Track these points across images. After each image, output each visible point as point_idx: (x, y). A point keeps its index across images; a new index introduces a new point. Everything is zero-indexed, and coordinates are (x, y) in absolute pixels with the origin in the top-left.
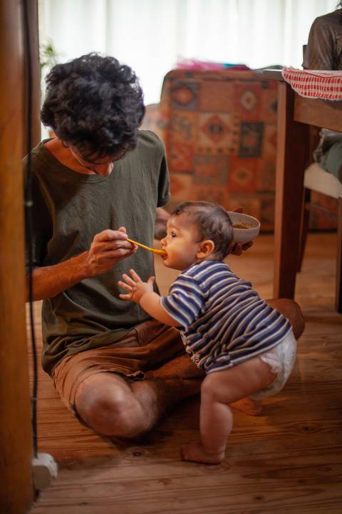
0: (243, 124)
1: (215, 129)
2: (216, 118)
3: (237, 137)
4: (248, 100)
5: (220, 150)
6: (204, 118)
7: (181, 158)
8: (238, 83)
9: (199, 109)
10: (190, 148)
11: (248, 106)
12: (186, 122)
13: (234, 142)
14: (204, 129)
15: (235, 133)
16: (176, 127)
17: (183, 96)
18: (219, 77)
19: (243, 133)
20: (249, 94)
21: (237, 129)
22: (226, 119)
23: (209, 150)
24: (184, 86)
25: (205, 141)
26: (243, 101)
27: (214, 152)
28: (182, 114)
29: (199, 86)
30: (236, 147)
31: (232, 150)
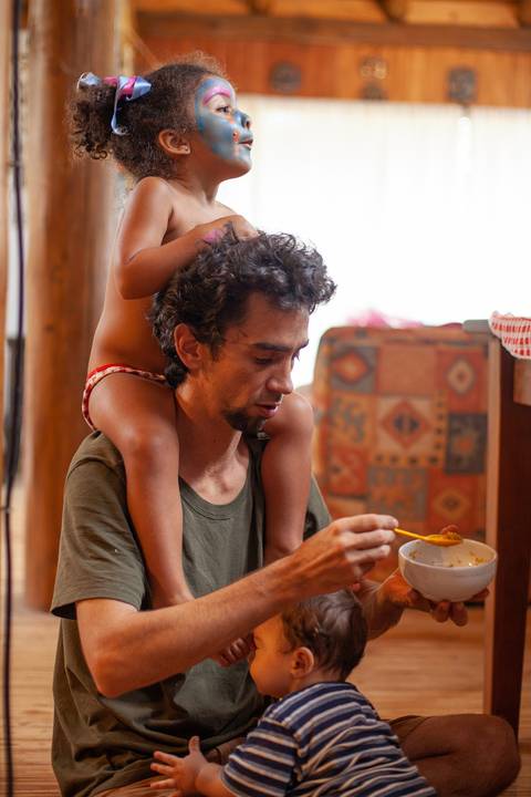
0: (452, 416)
1: (406, 424)
2: (405, 405)
3: (442, 439)
4: (461, 377)
5: (413, 461)
6: (386, 406)
7: (346, 472)
8: (443, 347)
9: (377, 391)
10: (363, 455)
11: (461, 387)
12: (356, 412)
13: (438, 446)
14: (385, 424)
15: (439, 431)
16: (339, 420)
17: (351, 368)
18: (410, 338)
19: (452, 432)
20: (462, 367)
21: (443, 425)
22: (423, 407)
23: (394, 459)
24: (351, 353)
25: (388, 444)
26: (452, 377)
27: (403, 463)
28: (348, 399)
29: (377, 352)
30: (441, 454)
31: (433, 460)
